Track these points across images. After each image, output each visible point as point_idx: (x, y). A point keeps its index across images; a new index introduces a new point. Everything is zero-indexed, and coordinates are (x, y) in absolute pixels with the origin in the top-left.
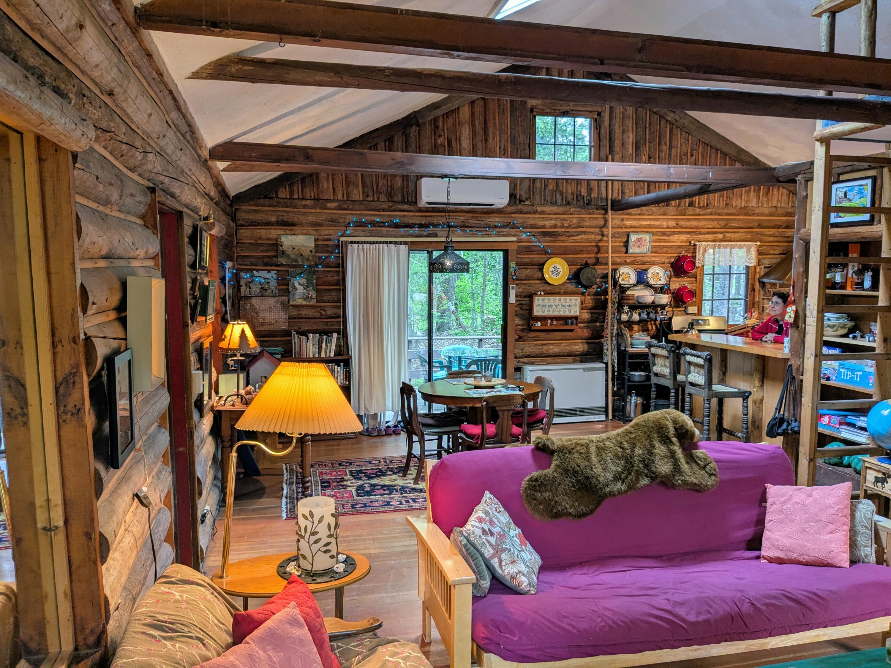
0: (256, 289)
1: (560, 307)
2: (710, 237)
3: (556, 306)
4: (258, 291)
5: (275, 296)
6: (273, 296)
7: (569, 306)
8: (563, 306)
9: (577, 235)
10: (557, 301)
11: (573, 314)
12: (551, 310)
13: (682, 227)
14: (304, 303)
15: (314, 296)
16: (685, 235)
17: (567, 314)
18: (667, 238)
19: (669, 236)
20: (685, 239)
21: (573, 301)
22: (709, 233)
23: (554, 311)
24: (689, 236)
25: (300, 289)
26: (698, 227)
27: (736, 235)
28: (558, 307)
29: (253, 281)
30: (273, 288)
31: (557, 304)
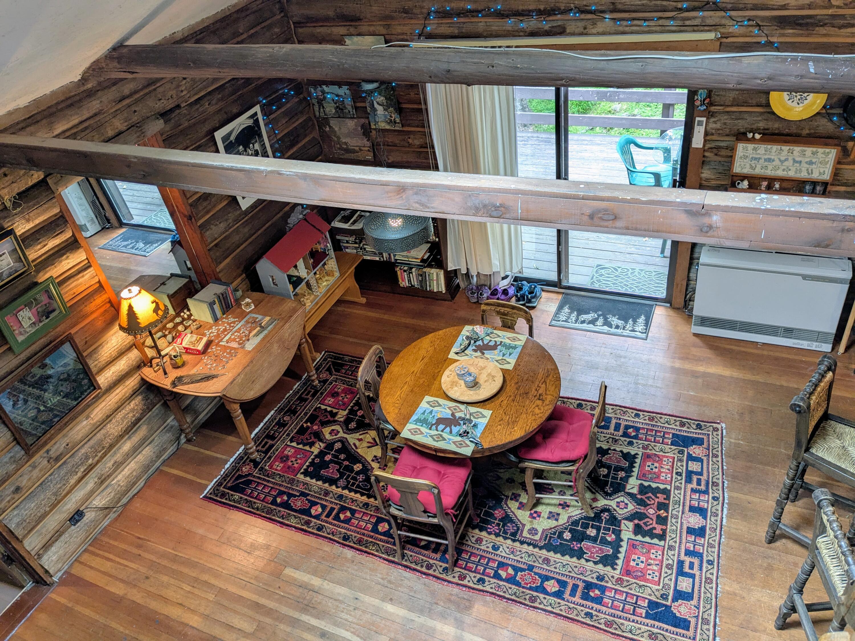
0: (330, 109)
1: (790, 163)
3: (782, 162)
4: (334, 111)
5: (354, 118)
6: (351, 118)
7: (811, 163)
8: (795, 161)
10: (785, 153)
11: (815, 176)
12: (770, 167)
14: (388, 127)
15: (398, 120)
17: (804, 175)
21: (820, 155)
23: (776, 168)
25: (380, 110)
28: (786, 163)
29: (325, 98)
30: (349, 108)
31: (783, 158)
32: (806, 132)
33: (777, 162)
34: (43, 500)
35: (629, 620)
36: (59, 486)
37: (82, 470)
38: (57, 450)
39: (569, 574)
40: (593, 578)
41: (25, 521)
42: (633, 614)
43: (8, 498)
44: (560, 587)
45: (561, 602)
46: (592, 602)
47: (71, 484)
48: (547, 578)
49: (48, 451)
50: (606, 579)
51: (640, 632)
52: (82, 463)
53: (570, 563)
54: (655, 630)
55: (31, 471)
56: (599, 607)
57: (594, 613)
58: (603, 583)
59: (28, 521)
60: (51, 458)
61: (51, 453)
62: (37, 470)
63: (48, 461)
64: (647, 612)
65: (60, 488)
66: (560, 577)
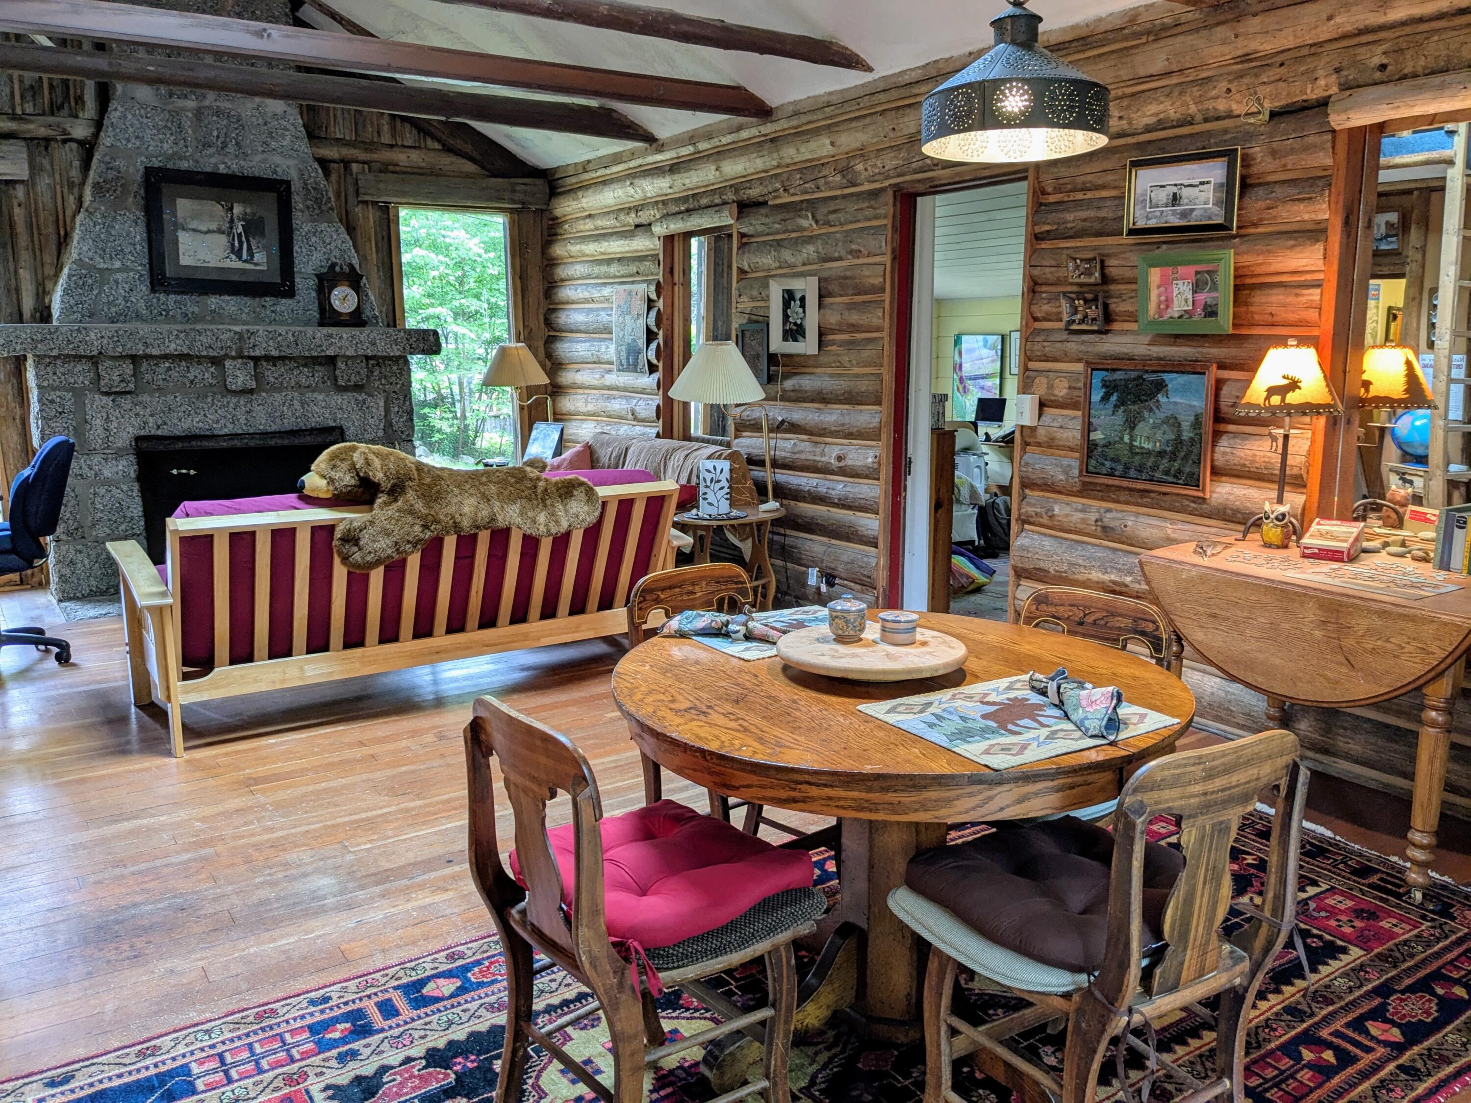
34: (1057, 555)
35: (223, 1043)
36: (1080, 562)
37: (1113, 577)
38: (1114, 519)
39: (428, 1019)
40: (367, 1046)
41: (1028, 552)
42: (221, 1056)
43: (1039, 510)
44: (422, 996)
45: (396, 983)
46: (333, 1018)
47: (1090, 576)
48: (462, 990)
49: (1109, 510)
50: (334, 1063)
51: (188, 1040)
52: (1119, 570)
53: (442, 1034)
54: (149, 1061)
55: (1077, 510)
56: (309, 1021)
57: (312, 1009)
58: (334, 1052)
59: (1029, 555)
60: (1101, 520)
61: (1108, 515)
62: (1081, 515)
63: (1096, 521)
64: (189, 1074)
65: (1080, 565)
66: (440, 1005)
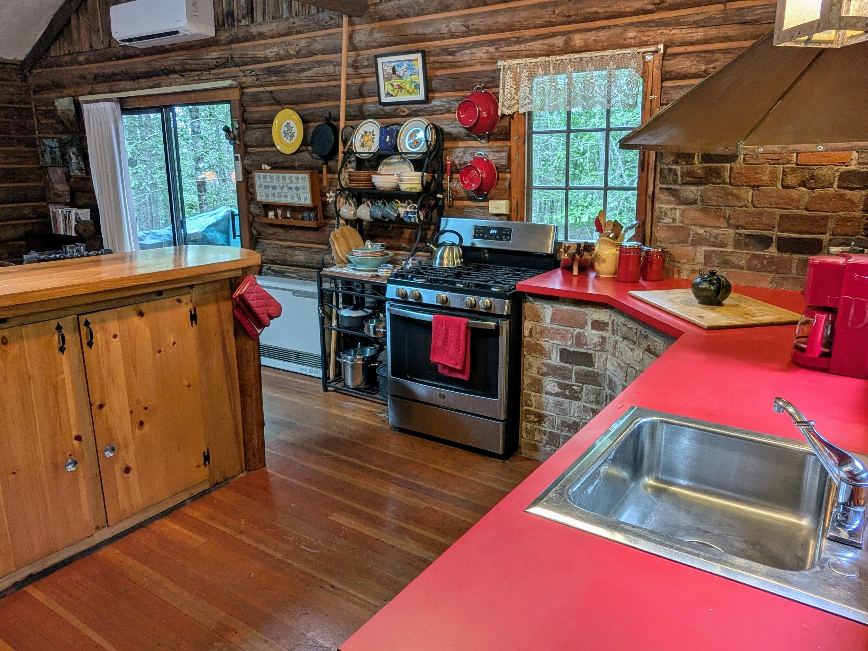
0: (48, 159)
1: (285, 190)
2: (537, 45)
3: (282, 189)
6: (60, 167)
8: (289, 188)
9: (309, 69)
11: (303, 201)
12: (277, 195)
13: (479, 32)
14: (79, 174)
15: (84, 167)
16: (485, 49)
17: (296, 202)
18: (450, 58)
19: (453, 53)
20: (485, 56)
21: (300, 181)
22: (537, 38)
23: (280, 195)
24: (492, 49)
25: (74, 159)
26: (511, 28)
27: (603, 35)
30: (59, 158)
31: (281, 185)
32: (297, 164)
33: (279, 190)
